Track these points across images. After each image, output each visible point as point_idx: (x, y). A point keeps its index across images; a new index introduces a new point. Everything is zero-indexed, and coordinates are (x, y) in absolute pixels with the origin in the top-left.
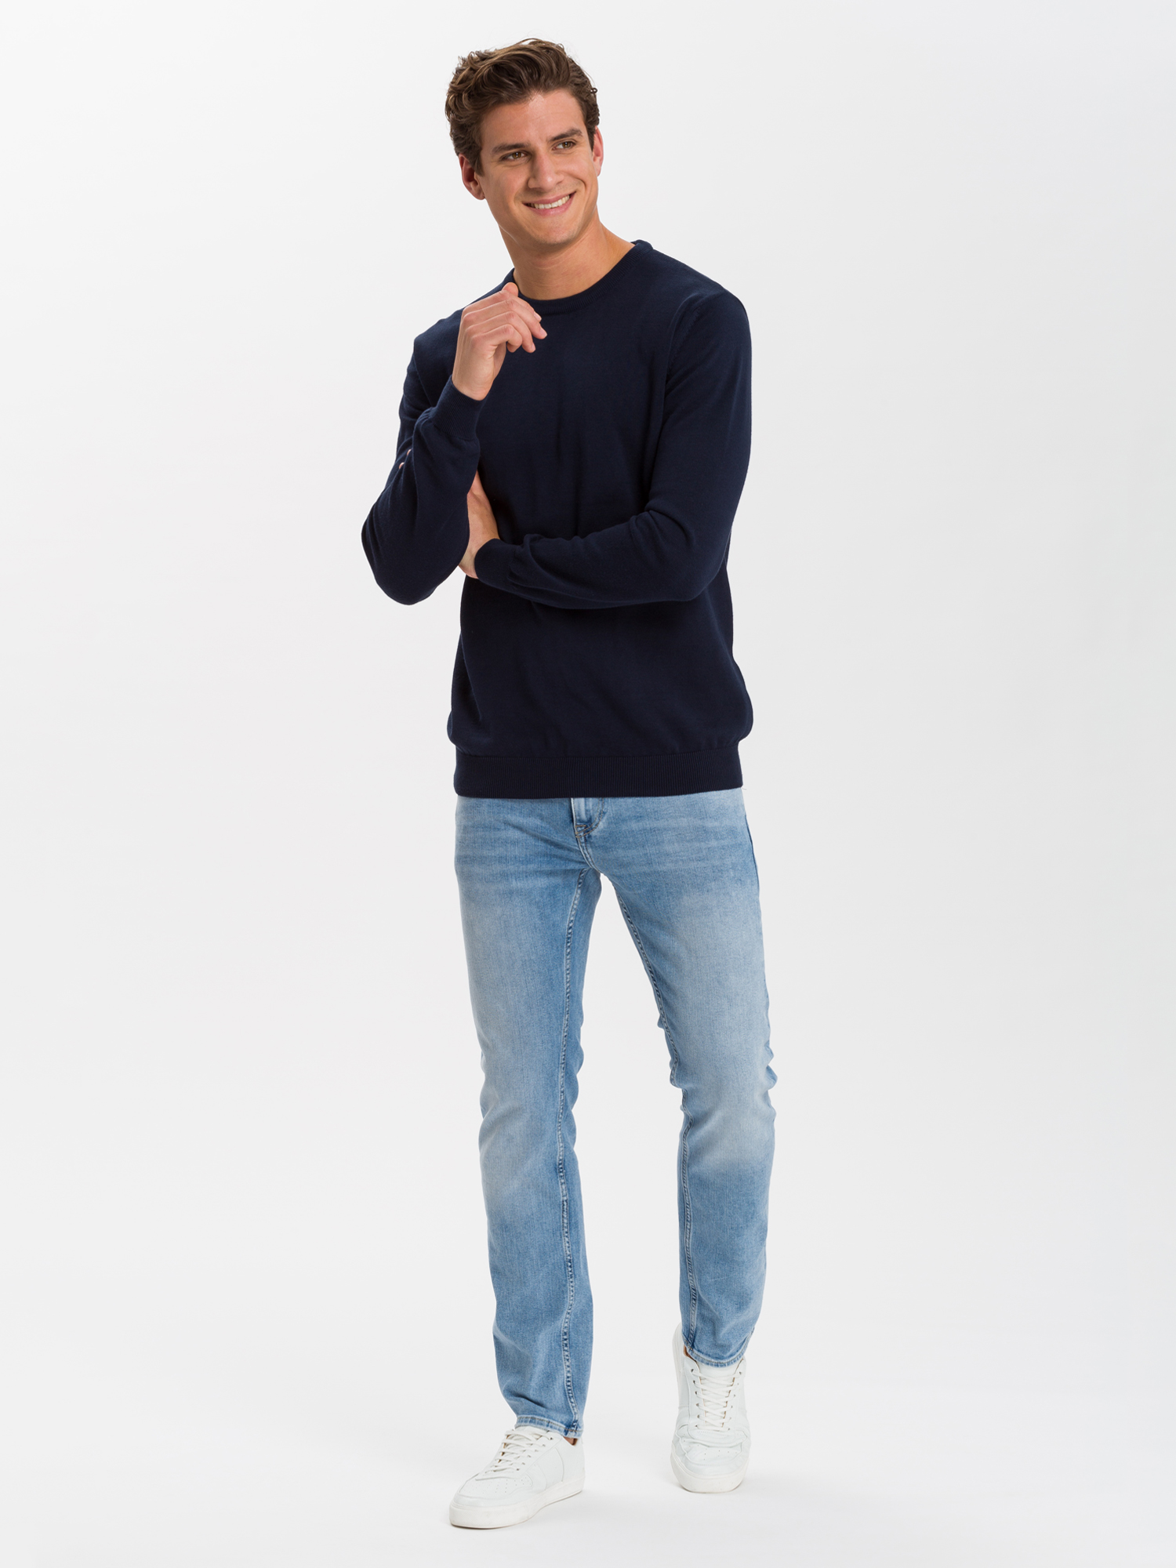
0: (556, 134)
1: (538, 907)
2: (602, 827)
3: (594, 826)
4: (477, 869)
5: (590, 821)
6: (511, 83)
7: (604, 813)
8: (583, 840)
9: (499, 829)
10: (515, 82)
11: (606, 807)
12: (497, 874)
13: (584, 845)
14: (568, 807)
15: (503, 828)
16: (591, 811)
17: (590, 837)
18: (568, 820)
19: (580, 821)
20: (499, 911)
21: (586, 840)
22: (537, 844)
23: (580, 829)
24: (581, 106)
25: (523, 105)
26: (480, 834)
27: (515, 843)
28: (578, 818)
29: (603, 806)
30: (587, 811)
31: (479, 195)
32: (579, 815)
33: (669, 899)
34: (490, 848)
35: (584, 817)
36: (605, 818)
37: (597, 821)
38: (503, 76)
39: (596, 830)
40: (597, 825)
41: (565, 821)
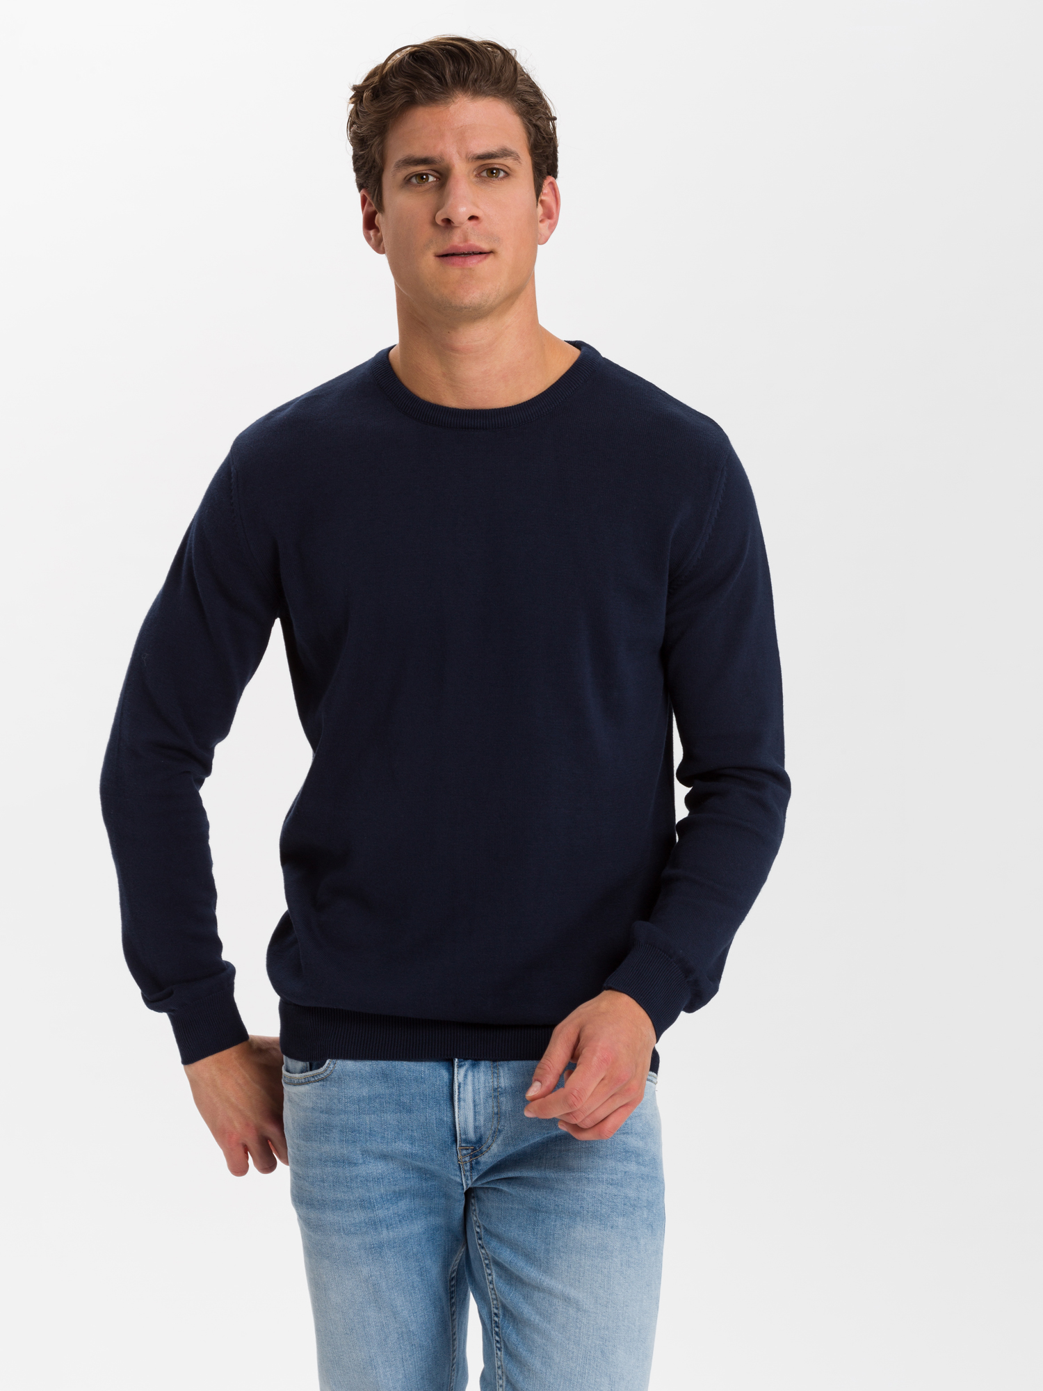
0: (480, 150)
1: (417, 1260)
2: (496, 1151)
3: (484, 1149)
4: (330, 1217)
5: (480, 1141)
6: (431, 77)
7: (500, 1131)
8: (468, 1168)
9: (355, 1164)
10: (437, 78)
11: (502, 1123)
12: (360, 1223)
13: (468, 1174)
14: (450, 1123)
15: (361, 1161)
16: (482, 1128)
17: (478, 1163)
18: (449, 1140)
19: (466, 1141)
20: (365, 1271)
21: (472, 1168)
22: (407, 1176)
23: (465, 1152)
24: (529, 133)
25: (442, 108)
26: (329, 1170)
27: (378, 1180)
28: (463, 1137)
29: (499, 1122)
30: (476, 1128)
31: (378, 247)
32: (465, 1133)
33: (555, 1226)
34: (345, 1190)
35: (471, 1135)
36: (501, 1138)
37: (490, 1141)
38: (424, 69)
39: (486, 1155)
40: (489, 1147)
41: (445, 1142)
